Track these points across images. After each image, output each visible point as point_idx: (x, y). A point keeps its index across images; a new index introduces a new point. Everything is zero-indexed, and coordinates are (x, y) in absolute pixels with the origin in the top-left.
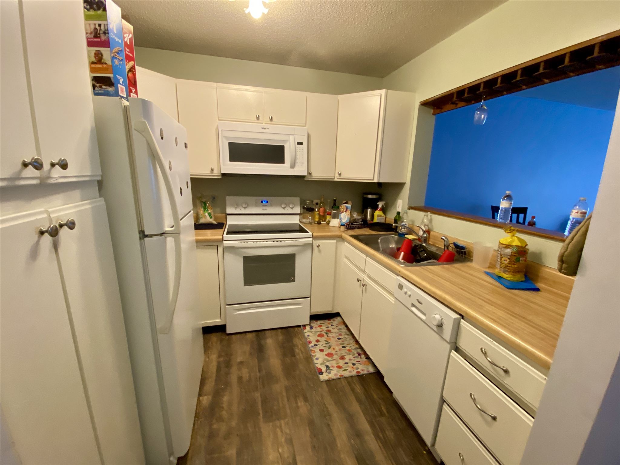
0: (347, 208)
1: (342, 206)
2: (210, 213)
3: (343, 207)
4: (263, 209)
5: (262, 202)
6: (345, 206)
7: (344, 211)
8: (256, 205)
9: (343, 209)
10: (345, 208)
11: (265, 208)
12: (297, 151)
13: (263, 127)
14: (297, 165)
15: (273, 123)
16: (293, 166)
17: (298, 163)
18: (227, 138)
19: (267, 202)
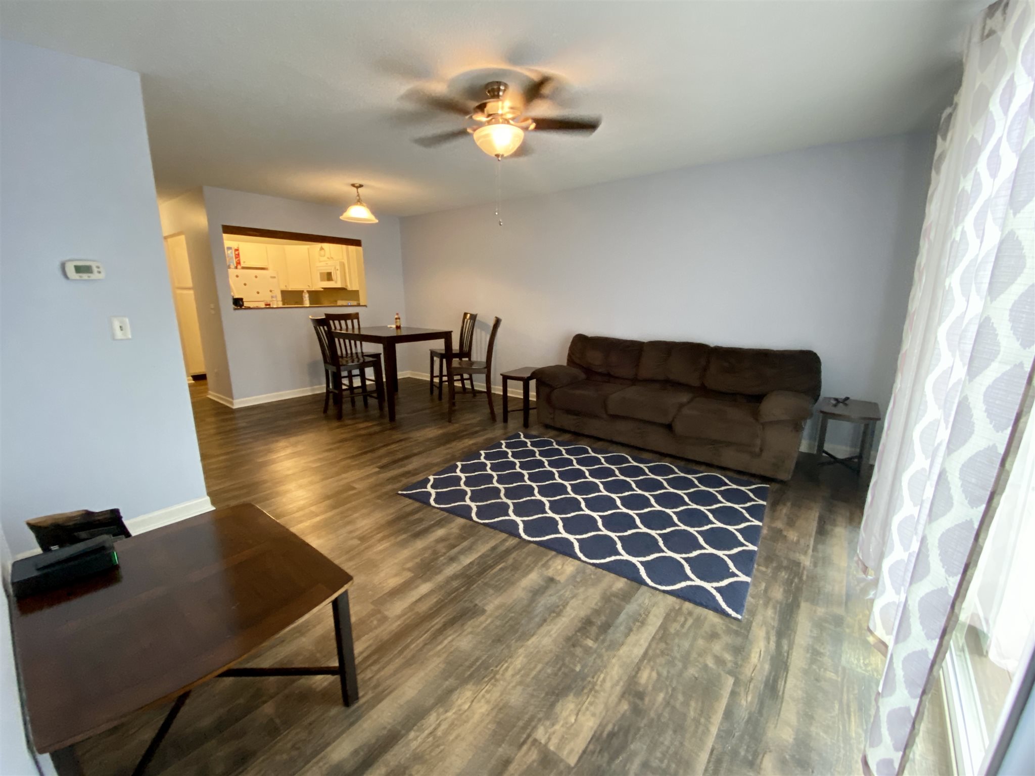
18: (318, 270)
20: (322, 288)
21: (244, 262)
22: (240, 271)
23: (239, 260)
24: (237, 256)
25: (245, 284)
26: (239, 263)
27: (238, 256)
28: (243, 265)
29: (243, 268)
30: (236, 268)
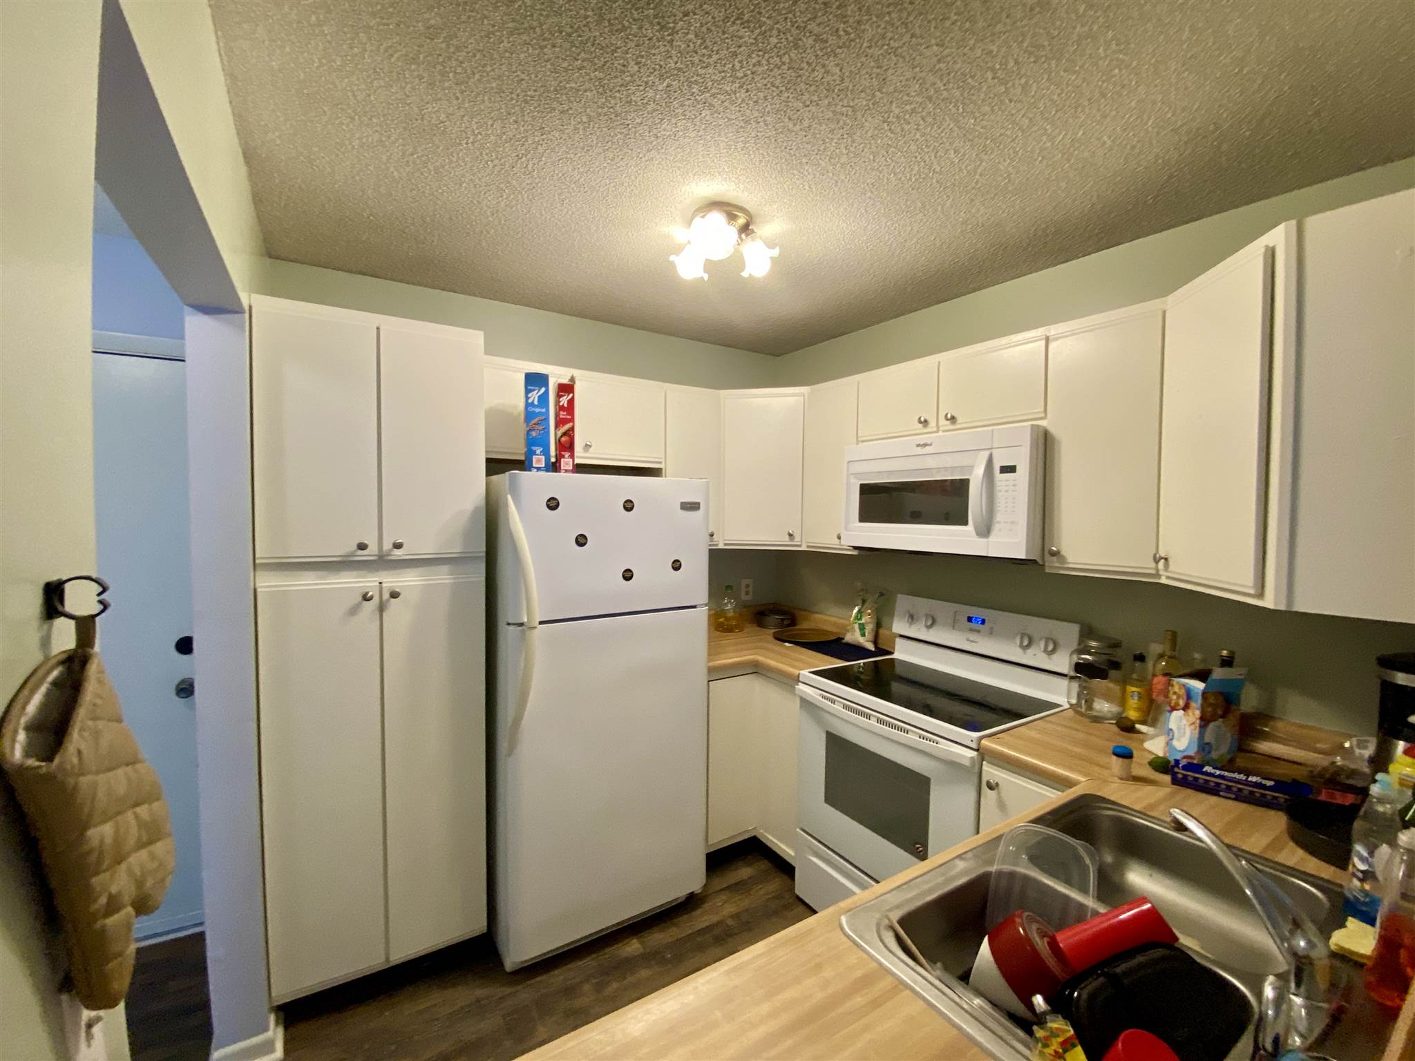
0: (1189, 695)
1: (1175, 683)
2: (863, 624)
3: (1176, 689)
4: (968, 640)
5: (970, 619)
6: (1184, 685)
7: (1178, 705)
8: (954, 625)
9: (1179, 697)
10: (1182, 692)
11: (973, 636)
12: (1000, 491)
13: (918, 443)
14: (996, 528)
15: (959, 426)
16: (985, 530)
17: (999, 522)
18: (856, 475)
19: (983, 622)
20: (855, 548)
21: (587, 447)
22: (564, 483)
23: (570, 434)
24: (563, 415)
25: (581, 541)
26: (567, 445)
27: (567, 413)
28: (581, 457)
29: (581, 468)
30: (555, 467)
